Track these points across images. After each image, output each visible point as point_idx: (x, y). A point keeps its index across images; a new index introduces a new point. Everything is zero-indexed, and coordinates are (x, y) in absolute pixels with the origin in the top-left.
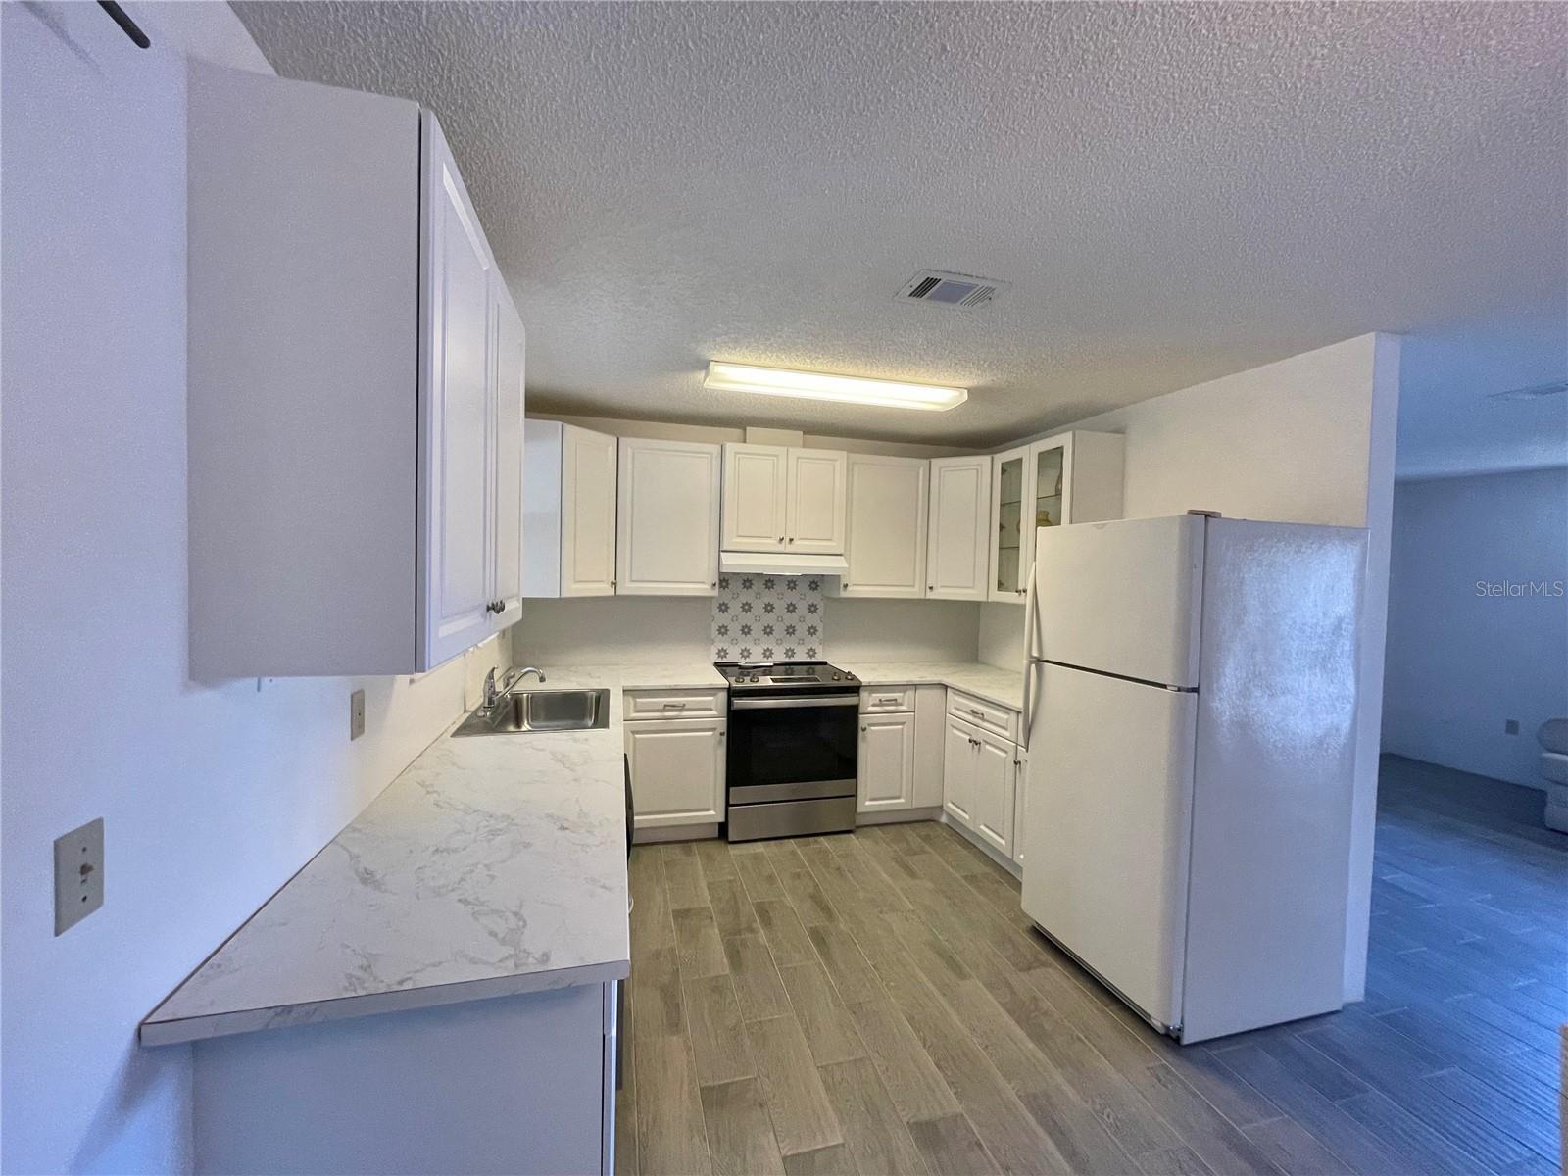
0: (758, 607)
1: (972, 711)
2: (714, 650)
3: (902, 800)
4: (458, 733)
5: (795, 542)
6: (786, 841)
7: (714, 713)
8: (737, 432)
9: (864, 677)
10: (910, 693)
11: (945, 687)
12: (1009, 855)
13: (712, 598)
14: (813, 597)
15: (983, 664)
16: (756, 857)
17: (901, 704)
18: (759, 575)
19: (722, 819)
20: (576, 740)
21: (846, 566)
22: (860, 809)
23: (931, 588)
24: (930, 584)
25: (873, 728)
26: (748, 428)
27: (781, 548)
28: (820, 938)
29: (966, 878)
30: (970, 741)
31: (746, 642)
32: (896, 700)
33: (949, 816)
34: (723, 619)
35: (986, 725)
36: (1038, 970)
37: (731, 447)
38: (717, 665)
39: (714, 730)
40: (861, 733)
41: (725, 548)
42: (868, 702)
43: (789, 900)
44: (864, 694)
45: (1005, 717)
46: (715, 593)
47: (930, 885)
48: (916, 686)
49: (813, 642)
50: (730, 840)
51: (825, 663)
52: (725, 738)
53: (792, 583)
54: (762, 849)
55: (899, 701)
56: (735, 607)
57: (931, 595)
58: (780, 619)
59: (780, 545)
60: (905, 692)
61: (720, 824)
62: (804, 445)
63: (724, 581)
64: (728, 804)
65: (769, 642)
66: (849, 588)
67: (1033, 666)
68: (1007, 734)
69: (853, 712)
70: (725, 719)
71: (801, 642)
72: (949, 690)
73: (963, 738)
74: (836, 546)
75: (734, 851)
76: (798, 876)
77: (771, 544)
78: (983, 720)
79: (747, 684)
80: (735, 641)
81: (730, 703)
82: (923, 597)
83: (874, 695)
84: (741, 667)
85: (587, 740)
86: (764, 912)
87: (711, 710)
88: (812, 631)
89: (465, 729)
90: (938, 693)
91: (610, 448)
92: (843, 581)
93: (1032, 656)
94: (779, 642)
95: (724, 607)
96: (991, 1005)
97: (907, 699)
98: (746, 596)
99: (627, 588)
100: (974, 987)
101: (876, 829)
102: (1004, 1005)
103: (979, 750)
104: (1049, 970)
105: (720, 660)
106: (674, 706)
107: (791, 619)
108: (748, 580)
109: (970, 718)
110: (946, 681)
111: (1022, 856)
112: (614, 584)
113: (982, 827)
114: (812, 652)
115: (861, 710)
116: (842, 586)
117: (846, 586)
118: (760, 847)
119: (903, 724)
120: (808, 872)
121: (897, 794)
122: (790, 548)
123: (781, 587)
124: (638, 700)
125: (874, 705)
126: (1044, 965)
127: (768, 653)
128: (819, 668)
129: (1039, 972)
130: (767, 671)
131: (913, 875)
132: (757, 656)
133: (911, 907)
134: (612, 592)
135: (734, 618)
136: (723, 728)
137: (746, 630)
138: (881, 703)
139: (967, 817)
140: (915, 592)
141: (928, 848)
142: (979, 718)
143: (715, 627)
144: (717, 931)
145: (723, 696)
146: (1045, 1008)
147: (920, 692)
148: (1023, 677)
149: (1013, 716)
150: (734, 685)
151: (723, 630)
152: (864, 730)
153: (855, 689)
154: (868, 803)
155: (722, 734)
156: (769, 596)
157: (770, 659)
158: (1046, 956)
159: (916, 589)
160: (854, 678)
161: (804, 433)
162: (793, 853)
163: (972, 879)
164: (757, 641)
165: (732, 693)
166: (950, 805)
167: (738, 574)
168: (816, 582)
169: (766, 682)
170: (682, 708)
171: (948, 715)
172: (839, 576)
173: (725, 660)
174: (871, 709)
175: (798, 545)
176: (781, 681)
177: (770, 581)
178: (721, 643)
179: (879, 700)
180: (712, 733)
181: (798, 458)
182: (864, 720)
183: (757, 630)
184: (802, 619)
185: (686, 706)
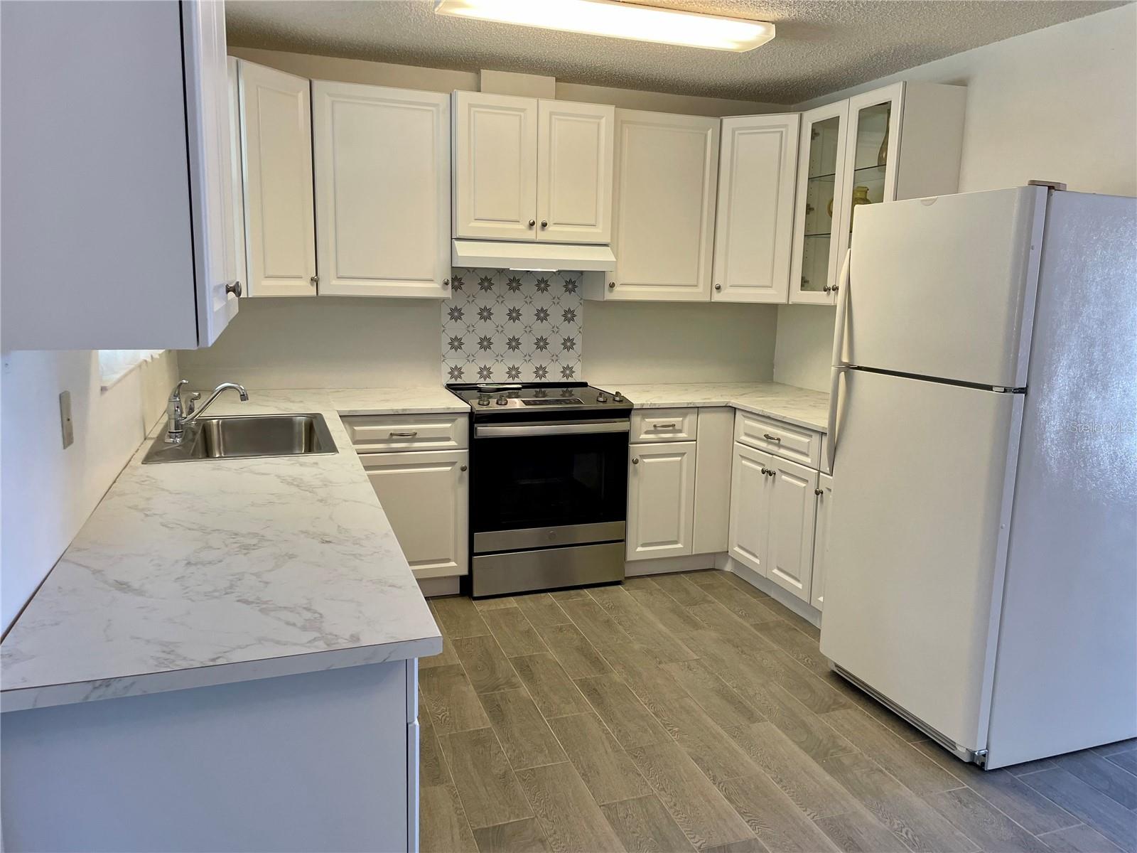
0: (500, 314)
1: (767, 436)
2: (446, 369)
3: (680, 546)
4: (148, 459)
5: (550, 228)
6: (543, 595)
7: (452, 443)
8: (468, 76)
9: (636, 398)
10: (691, 418)
11: (734, 410)
12: (806, 599)
13: (443, 300)
14: (571, 301)
15: (778, 383)
16: (508, 613)
17: (680, 431)
18: (501, 272)
19: (465, 572)
20: (302, 465)
21: (615, 260)
22: (630, 557)
23: (718, 288)
24: (716, 282)
25: (646, 460)
26: (482, 70)
27: (530, 235)
28: (594, 693)
29: (755, 626)
30: (763, 472)
31: (485, 359)
32: (674, 425)
33: (737, 564)
34: (456, 329)
35: (783, 452)
36: (837, 712)
37: (464, 98)
38: (450, 387)
39: (452, 464)
40: (631, 467)
41: (460, 233)
42: (640, 429)
43: (552, 654)
44: (636, 419)
45: (806, 440)
46: (447, 293)
47: (714, 635)
48: (698, 409)
49: (570, 359)
50: (475, 595)
51: (584, 385)
52: (466, 474)
53: (542, 281)
54: (516, 605)
55: (677, 427)
56: (471, 314)
57: (717, 297)
58: (528, 329)
59: (530, 232)
60: (684, 416)
61: (462, 578)
62: (558, 97)
63: (459, 277)
64: (471, 553)
65: (514, 359)
66: (617, 289)
67: (843, 373)
68: (807, 460)
69: (622, 439)
70: (467, 450)
71: (555, 358)
72: (738, 413)
73: (755, 470)
74: (600, 233)
75: (479, 607)
76: (561, 629)
77: (520, 230)
78: (780, 446)
79: (494, 406)
81: (472, 431)
82: (707, 299)
83: (647, 420)
84: (480, 390)
85: (316, 464)
86: (525, 667)
87: (448, 439)
88: (568, 344)
89: (156, 455)
90: (724, 417)
91: (301, 95)
92: (609, 279)
93: (841, 362)
94: (528, 358)
95: (456, 314)
96: (788, 747)
97: (686, 425)
98: (486, 299)
99: (333, 286)
100: (768, 730)
101: (649, 579)
102: (799, 744)
103: (774, 480)
104: (849, 711)
105: (453, 381)
106: (402, 435)
107: (541, 329)
108: (487, 278)
109: (763, 445)
110: (734, 402)
111: (821, 599)
112: (315, 281)
113: (776, 571)
114: (568, 370)
115: (632, 438)
116: (607, 286)
117: (612, 286)
118: (512, 602)
119: (682, 454)
120: (571, 626)
121: (675, 539)
122: (542, 236)
123: (528, 288)
124: (355, 428)
125: (647, 432)
126: (844, 706)
127: (513, 372)
128: (576, 391)
129: (839, 714)
130: (514, 393)
131: (696, 626)
132: (499, 376)
133: (696, 657)
134: (311, 292)
135: (471, 328)
136: (465, 462)
137: (485, 343)
138: (656, 429)
139: (757, 561)
140: (699, 294)
141: (711, 598)
142: (775, 444)
143: (446, 339)
144: (471, 687)
145: (463, 422)
146: (844, 745)
147: (704, 417)
148: (830, 397)
149: (816, 438)
150: (478, 408)
151: (456, 344)
152: (636, 462)
153: (625, 412)
154: (639, 549)
156: (514, 300)
157: (516, 380)
158: (845, 698)
159: (700, 289)
160: (623, 400)
161: (557, 80)
162: (552, 607)
163: (764, 627)
164: (499, 358)
165: (475, 419)
166: (737, 549)
167: (475, 269)
168: (573, 280)
169: (516, 404)
170: (413, 437)
171: (735, 443)
172: (604, 272)
173: (459, 381)
174: (644, 437)
175: (553, 232)
176: (535, 403)
177: (514, 280)
178: (454, 359)
179: (655, 426)
180: (450, 468)
181: (551, 114)
182: (635, 451)
183: (499, 344)
184: (555, 329)
185: (417, 436)
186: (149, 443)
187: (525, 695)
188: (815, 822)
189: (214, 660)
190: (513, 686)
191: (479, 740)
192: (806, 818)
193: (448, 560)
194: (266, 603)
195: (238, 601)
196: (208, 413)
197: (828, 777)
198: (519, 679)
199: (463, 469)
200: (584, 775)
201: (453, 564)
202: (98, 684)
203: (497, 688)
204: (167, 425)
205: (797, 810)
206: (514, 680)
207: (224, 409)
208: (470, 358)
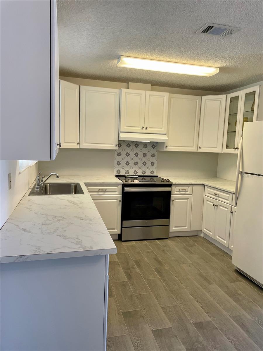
0: (132, 154)
1: (215, 194)
2: (115, 171)
3: (186, 228)
4: (30, 195)
5: (148, 129)
6: (143, 241)
7: (117, 193)
8: (125, 84)
9: (173, 181)
10: (191, 188)
11: (204, 185)
12: (227, 246)
13: (115, 150)
15: (218, 178)
16: (132, 246)
17: (187, 192)
18: (133, 142)
19: (119, 233)
20: (74, 197)
21: (167, 138)
22: (171, 231)
23: (200, 148)
24: (199, 146)
25: (176, 200)
26: (129, 83)
28: (159, 272)
29: (211, 254)
30: (214, 205)
31: (127, 168)
32: (185, 190)
33: (205, 234)
34: (118, 159)
35: (220, 199)
36: (237, 282)
37: (124, 91)
38: (117, 176)
39: (117, 199)
40: (171, 202)
41: (121, 131)
42: (175, 191)
43: (146, 259)
44: (173, 187)
45: (228, 195)
46: (117, 148)
47: (197, 256)
48: (193, 185)
49: (153, 168)
50: (122, 240)
51: (157, 176)
52: (121, 202)
53: (145, 145)
54: (135, 244)
55: (186, 190)
56: (123, 154)
57: (200, 151)
58: (140, 159)
59: (142, 130)
60: (189, 187)
61: (119, 234)
62: (152, 90)
63: (120, 143)
64: (122, 227)
65: (136, 168)
66: (168, 147)
67: (240, 174)
68: (228, 202)
69: (169, 194)
70: (121, 195)
71: (148, 168)
72: (205, 186)
73: (211, 204)
74: (163, 131)
75: (124, 244)
76: (149, 252)
77: (139, 129)
78: (219, 197)
79: (130, 182)
81: (123, 189)
82: (196, 151)
83: (177, 188)
84: (125, 177)
85: (78, 197)
86: (138, 263)
87: (116, 192)
88: (153, 164)
89: (32, 193)
90: (201, 188)
91: (77, 90)
92: (166, 145)
93: (239, 171)
95: (119, 154)
96: (221, 293)
97: (189, 190)
98: (128, 150)
99: (83, 146)
100: (214, 287)
101: (176, 238)
102: (225, 292)
103: (217, 208)
104: (241, 282)
105: (117, 174)
106: (102, 190)
107: (145, 159)
108: (129, 144)
109: (214, 197)
110: (205, 183)
111: (232, 246)
112: (79, 144)
113: (217, 237)
114: (152, 172)
115: (172, 193)
116: (165, 147)
117: (167, 146)
118: (134, 243)
119: (188, 199)
120: (152, 251)
121: (185, 226)
122: (146, 131)
123: (141, 147)
124: (89, 188)
125: (177, 192)
126: (240, 281)
127: (136, 172)
128: (155, 178)
129: (238, 283)
130: (136, 178)
131: (191, 253)
132: (131, 173)
133: (191, 263)
134: (77, 147)
135: (123, 159)
136: (120, 199)
137: (127, 163)
138: (179, 191)
139: (211, 234)
140: (193, 149)
141: (196, 244)
142: (217, 196)
143: (116, 162)
144: (121, 268)
145: (120, 187)
146: (240, 293)
147: (195, 187)
148: (236, 183)
149: (231, 195)
150: (125, 182)
151: (119, 163)
152: (173, 201)
153: (170, 185)
154: (174, 228)
156: (137, 150)
157: (136, 175)
158: (240, 278)
159: (194, 148)
160: (169, 181)
161: (151, 85)
162: (146, 245)
163: (213, 254)
164: (131, 168)
165: (124, 186)
166: (205, 230)
167: (125, 141)
168: (155, 145)
169: (136, 182)
170: (105, 191)
171: (205, 196)
172: (164, 142)
173: (119, 174)
174: (176, 193)
175: (149, 130)
176: (142, 181)
177: (137, 144)
178: (118, 168)
179: (179, 190)
180: (116, 201)
182: (173, 197)
183: (132, 163)
184: (149, 159)
185: (107, 191)
186: (30, 190)
187: (138, 272)
188: (230, 317)
189: (51, 252)
190: (134, 268)
191: (124, 285)
192: (227, 315)
194: (65, 236)
195: (57, 235)
196: (47, 182)
197: (235, 303)
198: (136, 266)
199: (120, 201)
200: (156, 297)
201: (116, 230)
202: (18, 257)
203: (129, 269)
204: (35, 185)
205: (224, 312)
206: (134, 267)
207: (51, 181)
208: (123, 168)
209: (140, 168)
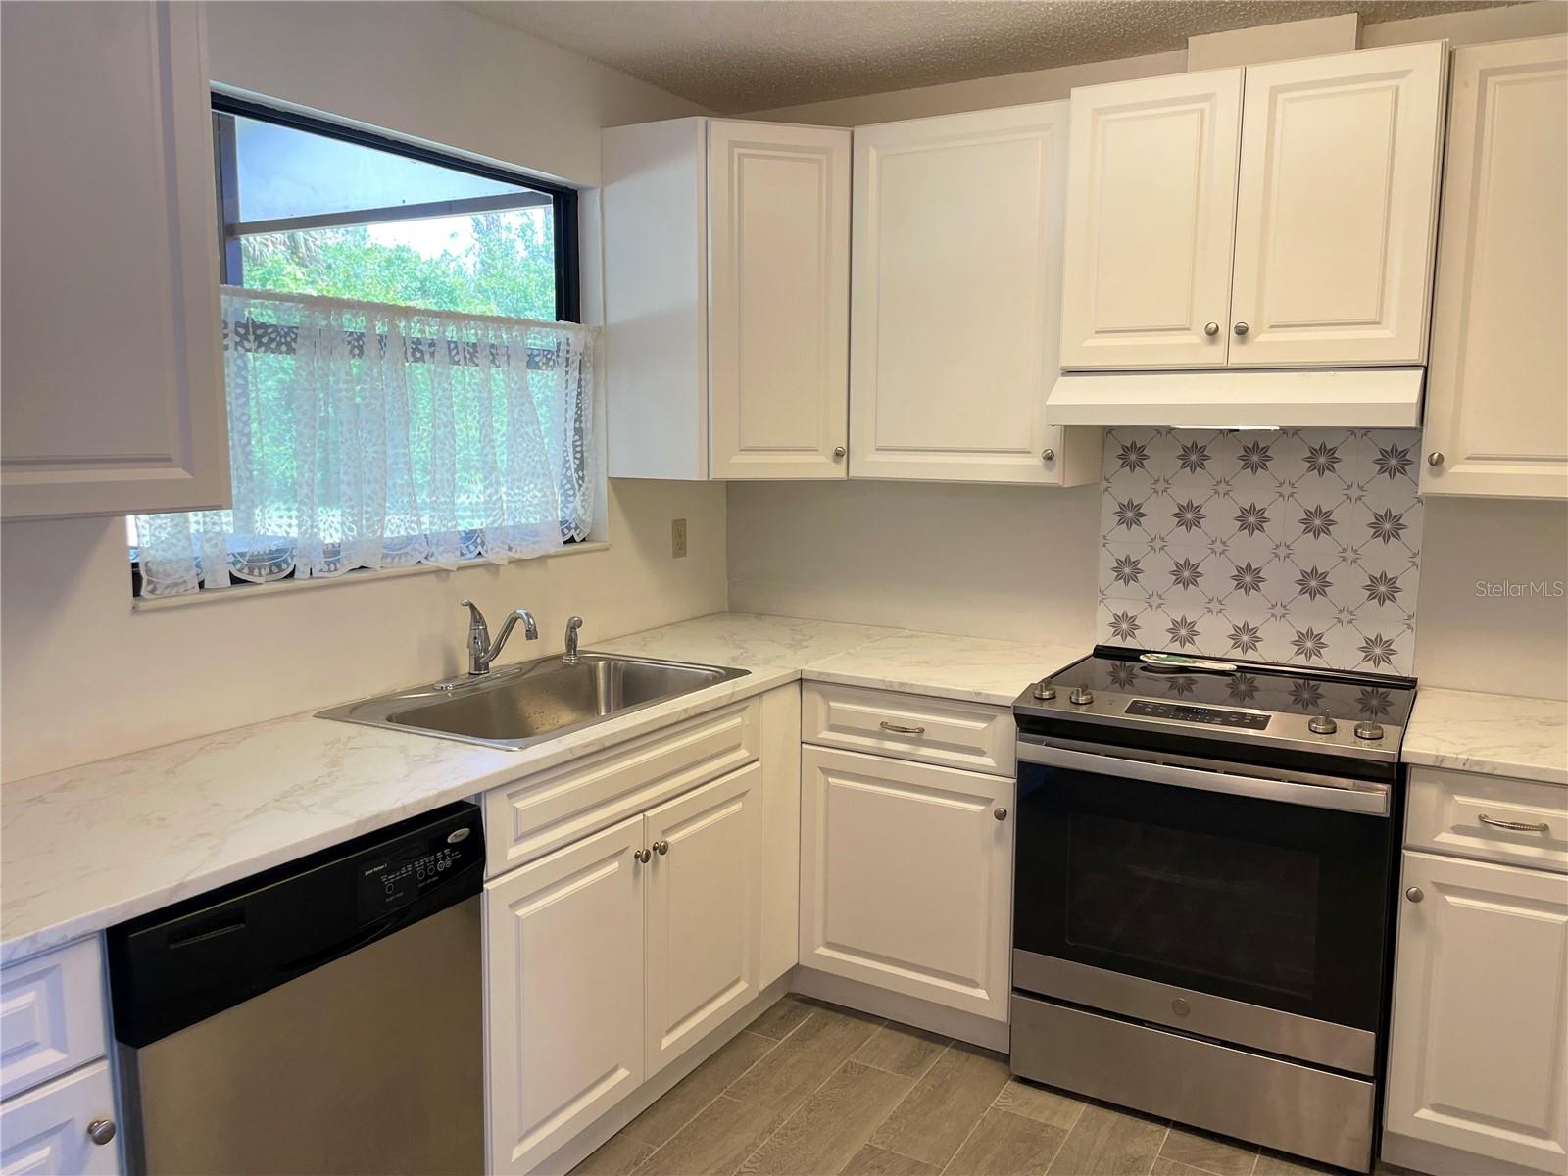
0: (1221, 515)
5: (1259, 336)
7: (987, 761)
14: (1385, 494)
17: (1564, 847)
19: (1005, 1018)
25: (1449, 898)
27: (1214, 355)
31: (1183, 605)
32: (1544, 828)
34: (1125, 542)
39: (987, 801)
40: (1405, 907)
42: (1438, 818)
46: (1052, 476)
49: (1384, 621)
51: (1411, 686)
52: (1009, 826)
53: (1318, 447)
55: (1552, 835)
56: (1158, 515)
58: (1283, 551)
59: (1212, 349)
63: (1138, 445)
64: (1015, 986)
70: (1015, 781)
71: (1345, 616)
74: (1392, 338)
77: (1190, 347)
80: (1155, 601)
83: (1457, 798)
87: (978, 752)
88: (1382, 589)
92: (1424, 447)
94: (1279, 611)
95: (1130, 514)
98: (1191, 488)
99: (874, 464)
105: (1116, 641)
106: (899, 728)
107: (1315, 552)
108: (1196, 445)
114: (1378, 648)
115: (1413, 837)
116: (1427, 464)
117: (1437, 462)
121: (1539, 1125)
122: (1240, 355)
125: (1459, 830)
127: (1244, 635)
135: (1157, 542)
136: (1007, 801)
137: (1186, 574)
138: (1485, 827)
143: (1107, 562)
145: (1008, 725)
150: (1025, 702)
151: (1128, 571)
152: (1416, 898)
153: (1389, 771)
154: (1425, 1114)
155: (1001, 816)
156: (1255, 489)
164: (1215, 605)
165: (1024, 722)
170: (917, 735)
173: (1123, 642)
174: (1447, 838)
175: (1265, 346)
178: (1121, 600)
179: (1481, 819)
180: (981, 808)
181: (1275, 91)
182: (1417, 870)
183: (1216, 575)
184: (1350, 554)
185: (925, 736)
193: (973, 984)
201: (981, 993)
208: (1154, 600)
209: (1278, 611)
